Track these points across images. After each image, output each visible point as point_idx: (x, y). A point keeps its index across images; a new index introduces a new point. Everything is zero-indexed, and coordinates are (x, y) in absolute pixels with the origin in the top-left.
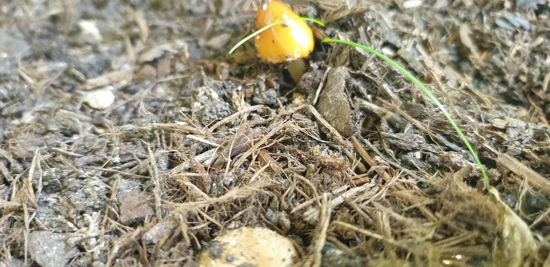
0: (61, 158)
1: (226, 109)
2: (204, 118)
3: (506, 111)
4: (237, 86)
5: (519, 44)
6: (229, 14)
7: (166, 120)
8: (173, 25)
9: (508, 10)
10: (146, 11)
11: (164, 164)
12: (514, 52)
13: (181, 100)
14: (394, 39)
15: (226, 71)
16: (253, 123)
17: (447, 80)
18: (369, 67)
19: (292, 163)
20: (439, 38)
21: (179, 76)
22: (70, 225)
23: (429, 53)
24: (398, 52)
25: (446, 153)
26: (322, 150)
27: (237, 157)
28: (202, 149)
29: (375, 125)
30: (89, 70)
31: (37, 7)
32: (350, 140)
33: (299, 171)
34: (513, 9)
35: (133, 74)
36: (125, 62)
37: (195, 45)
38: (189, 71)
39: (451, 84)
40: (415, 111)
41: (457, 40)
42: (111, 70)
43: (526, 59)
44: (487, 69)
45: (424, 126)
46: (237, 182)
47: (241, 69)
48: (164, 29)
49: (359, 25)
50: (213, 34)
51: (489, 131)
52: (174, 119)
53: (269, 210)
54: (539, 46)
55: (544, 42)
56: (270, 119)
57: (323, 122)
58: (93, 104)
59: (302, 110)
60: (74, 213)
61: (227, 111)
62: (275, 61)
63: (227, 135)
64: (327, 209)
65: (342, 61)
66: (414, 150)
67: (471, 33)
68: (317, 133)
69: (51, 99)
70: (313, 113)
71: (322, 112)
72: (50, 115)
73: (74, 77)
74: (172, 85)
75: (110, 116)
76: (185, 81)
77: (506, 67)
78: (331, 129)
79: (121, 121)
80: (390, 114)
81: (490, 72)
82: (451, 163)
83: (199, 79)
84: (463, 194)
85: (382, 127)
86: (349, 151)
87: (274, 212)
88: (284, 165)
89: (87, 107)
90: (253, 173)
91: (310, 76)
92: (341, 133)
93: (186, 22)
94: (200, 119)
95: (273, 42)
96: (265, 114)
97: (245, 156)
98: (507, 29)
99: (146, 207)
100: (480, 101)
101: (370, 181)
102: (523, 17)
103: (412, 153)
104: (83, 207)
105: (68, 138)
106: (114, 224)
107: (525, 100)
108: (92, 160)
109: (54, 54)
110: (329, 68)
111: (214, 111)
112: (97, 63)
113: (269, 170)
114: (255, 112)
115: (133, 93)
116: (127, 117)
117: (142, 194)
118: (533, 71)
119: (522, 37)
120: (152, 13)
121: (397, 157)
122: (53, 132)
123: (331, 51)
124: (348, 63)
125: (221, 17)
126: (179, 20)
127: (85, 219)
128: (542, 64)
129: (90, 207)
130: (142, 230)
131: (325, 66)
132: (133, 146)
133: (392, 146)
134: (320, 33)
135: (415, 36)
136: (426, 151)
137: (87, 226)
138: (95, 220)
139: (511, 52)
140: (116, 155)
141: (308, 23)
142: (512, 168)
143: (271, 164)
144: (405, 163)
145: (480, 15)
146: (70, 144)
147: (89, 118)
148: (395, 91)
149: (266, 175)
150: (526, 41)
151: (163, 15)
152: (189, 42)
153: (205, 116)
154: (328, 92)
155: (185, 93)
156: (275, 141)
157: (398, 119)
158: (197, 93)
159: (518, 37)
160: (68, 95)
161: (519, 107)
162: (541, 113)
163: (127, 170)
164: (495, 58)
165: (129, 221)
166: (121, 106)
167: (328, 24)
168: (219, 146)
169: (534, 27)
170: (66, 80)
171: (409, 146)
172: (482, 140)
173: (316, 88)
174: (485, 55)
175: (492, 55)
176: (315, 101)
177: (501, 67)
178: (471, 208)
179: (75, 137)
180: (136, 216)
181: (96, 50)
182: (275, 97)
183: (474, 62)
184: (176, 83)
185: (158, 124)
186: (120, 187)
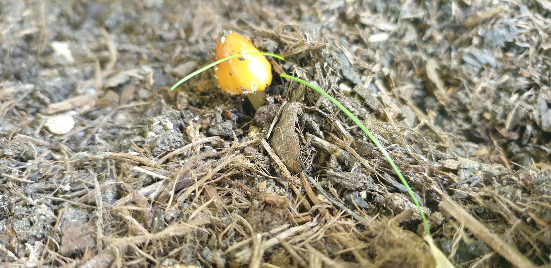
0: (10, 184)
1: (179, 140)
2: (156, 148)
3: (466, 149)
4: (195, 115)
5: (485, 81)
6: (197, 42)
7: (120, 148)
8: (143, 50)
9: (476, 46)
10: (118, 35)
11: (110, 195)
12: (479, 89)
13: (139, 128)
14: (352, 75)
15: (185, 101)
16: (205, 155)
17: (404, 118)
18: (323, 103)
19: (236, 199)
20: (406, 72)
21: (142, 103)
22: (10, 254)
23: (389, 88)
24: (354, 89)
25: (390, 194)
26: (267, 186)
27: (182, 191)
28: (150, 181)
29: (326, 161)
30: (54, 93)
31: (11, 26)
32: (298, 176)
33: (243, 207)
34: (481, 46)
35: (97, 99)
36: (92, 87)
37: (161, 71)
38: (152, 97)
39: (408, 122)
40: (365, 150)
41: (424, 75)
42: (76, 94)
43: (491, 96)
44: (452, 106)
45: (372, 166)
46: (178, 217)
47: (201, 99)
48: (133, 54)
49: (317, 61)
50: (180, 61)
51: (440, 171)
52: (128, 149)
53: (206, 248)
54: (504, 84)
55: (510, 80)
56: (223, 151)
57: (274, 156)
58: (53, 129)
59: (256, 143)
60: (16, 242)
61: (180, 142)
62: (233, 93)
63: (177, 167)
64: (260, 249)
65: (298, 96)
66: (359, 190)
67: (438, 68)
68: (266, 168)
69: (11, 122)
70: (265, 147)
71: (274, 146)
72: (8, 139)
73: (39, 99)
74: (133, 112)
75: (67, 142)
76: (146, 107)
77: (470, 104)
78: (281, 164)
79: (79, 147)
80: (340, 151)
81: (454, 108)
82: (393, 205)
83: (159, 107)
84: (395, 241)
85: (331, 164)
86: (298, 188)
87: (211, 250)
88: (229, 201)
89: (46, 132)
90: (194, 208)
91: (265, 109)
92: (289, 169)
93: (155, 48)
94: (152, 149)
95: (230, 74)
96: (218, 147)
97: (189, 191)
98: (473, 66)
99: (88, 238)
100: (438, 140)
101: (312, 220)
102: (490, 54)
103: (357, 193)
104: (25, 236)
105: (23, 163)
106: (53, 255)
107: (487, 138)
108: (43, 187)
109: (22, 74)
110: (285, 103)
111: (166, 142)
112: (63, 86)
113: (212, 206)
114: (209, 143)
115: (93, 118)
116: (84, 143)
117: (86, 224)
118: (497, 108)
119: (488, 74)
120: (124, 37)
121: (341, 196)
122: (8, 157)
123: (288, 86)
124: (303, 99)
125: (190, 44)
126: (149, 45)
127: (26, 249)
128: (506, 102)
129: (32, 236)
130: (78, 262)
131: (282, 99)
132: (85, 174)
133: (336, 186)
134: (278, 68)
135: (374, 73)
136: (373, 191)
137: (27, 256)
138: (36, 250)
139: (476, 88)
140: (67, 183)
141: (267, 57)
142: (453, 214)
143: (215, 200)
144: (348, 203)
145: (449, 50)
146: (23, 170)
147: (47, 143)
148: (348, 128)
149: (208, 211)
150: (492, 78)
151: (135, 39)
152: (154, 68)
153: (157, 146)
154: (281, 127)
155: (143, 121)
156: (223, 175)
157: (348, 157)
158: (152, 123)
159: (484, 73)
160: (30, 119)
161: (481, 145)
162: (501, 153)
163: (76, 199)
164: (461, 94)
165: (69, 253)
166: (79, 132)
167: (287, 58)
168: (165, 178)
169: (500, 65)
170: (30, 102)
171: (353, 186)
172: (430, 182)
173: (271, 122)
174: (451, 91)
175: (458, 91)
176: (268, 135)
177: (466, 103)
178: (400, 256)
179: (29, 163)
180: (76, 248)
181: (63, 74)
182: (231, 129)
183: (438, 98)
184: (137, 110)
185: (111, 153)
186: (66, 217)
